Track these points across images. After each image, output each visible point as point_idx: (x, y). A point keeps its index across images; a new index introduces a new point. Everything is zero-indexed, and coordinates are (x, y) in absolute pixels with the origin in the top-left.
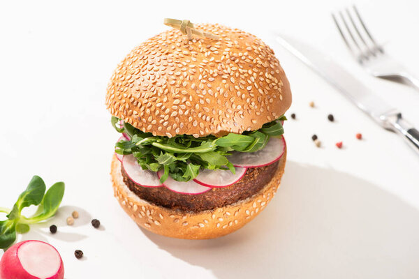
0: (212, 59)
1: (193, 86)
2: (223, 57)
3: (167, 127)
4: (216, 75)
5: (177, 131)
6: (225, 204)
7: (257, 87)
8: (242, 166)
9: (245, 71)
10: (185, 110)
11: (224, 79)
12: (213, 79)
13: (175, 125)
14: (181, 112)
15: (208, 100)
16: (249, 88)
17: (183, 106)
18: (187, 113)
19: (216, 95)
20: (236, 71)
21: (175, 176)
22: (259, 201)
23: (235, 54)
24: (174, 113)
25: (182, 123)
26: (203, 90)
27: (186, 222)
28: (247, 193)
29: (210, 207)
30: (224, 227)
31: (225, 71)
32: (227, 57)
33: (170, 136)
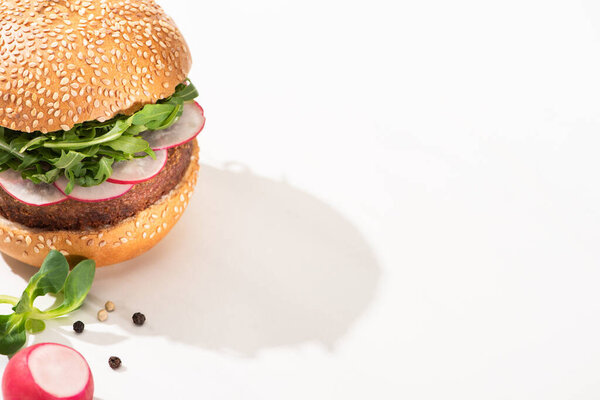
0: (91, 17)
1: (80, 55)
2: (103, 12)
3: (60, 117)
4: (103, 35)
5: (76, 120)
6: (147, 205)
7: (157, 40)
8: (161, 147)
9: (136, 23)
10: (79, 90)
11: (115, 38)
12: (102, 41)
13: (71, 112)
14: (74, 93)
15: (105, 69)
16: (149, 43)
17: (75, 85)
18: (82, 93)
19: (113, 60)
20: (125, 26)
21: (82, 181)
22: (186, 192)
23: (115, 5)
24: (66, 97)
25: (80, 108)
26: (94, 58)
27: (103, 241)
28: (170, 184)
29: (130, 212)
30: (151, 236)
31: (112, 27)
32: (108, 10)
33: (66, 128)
